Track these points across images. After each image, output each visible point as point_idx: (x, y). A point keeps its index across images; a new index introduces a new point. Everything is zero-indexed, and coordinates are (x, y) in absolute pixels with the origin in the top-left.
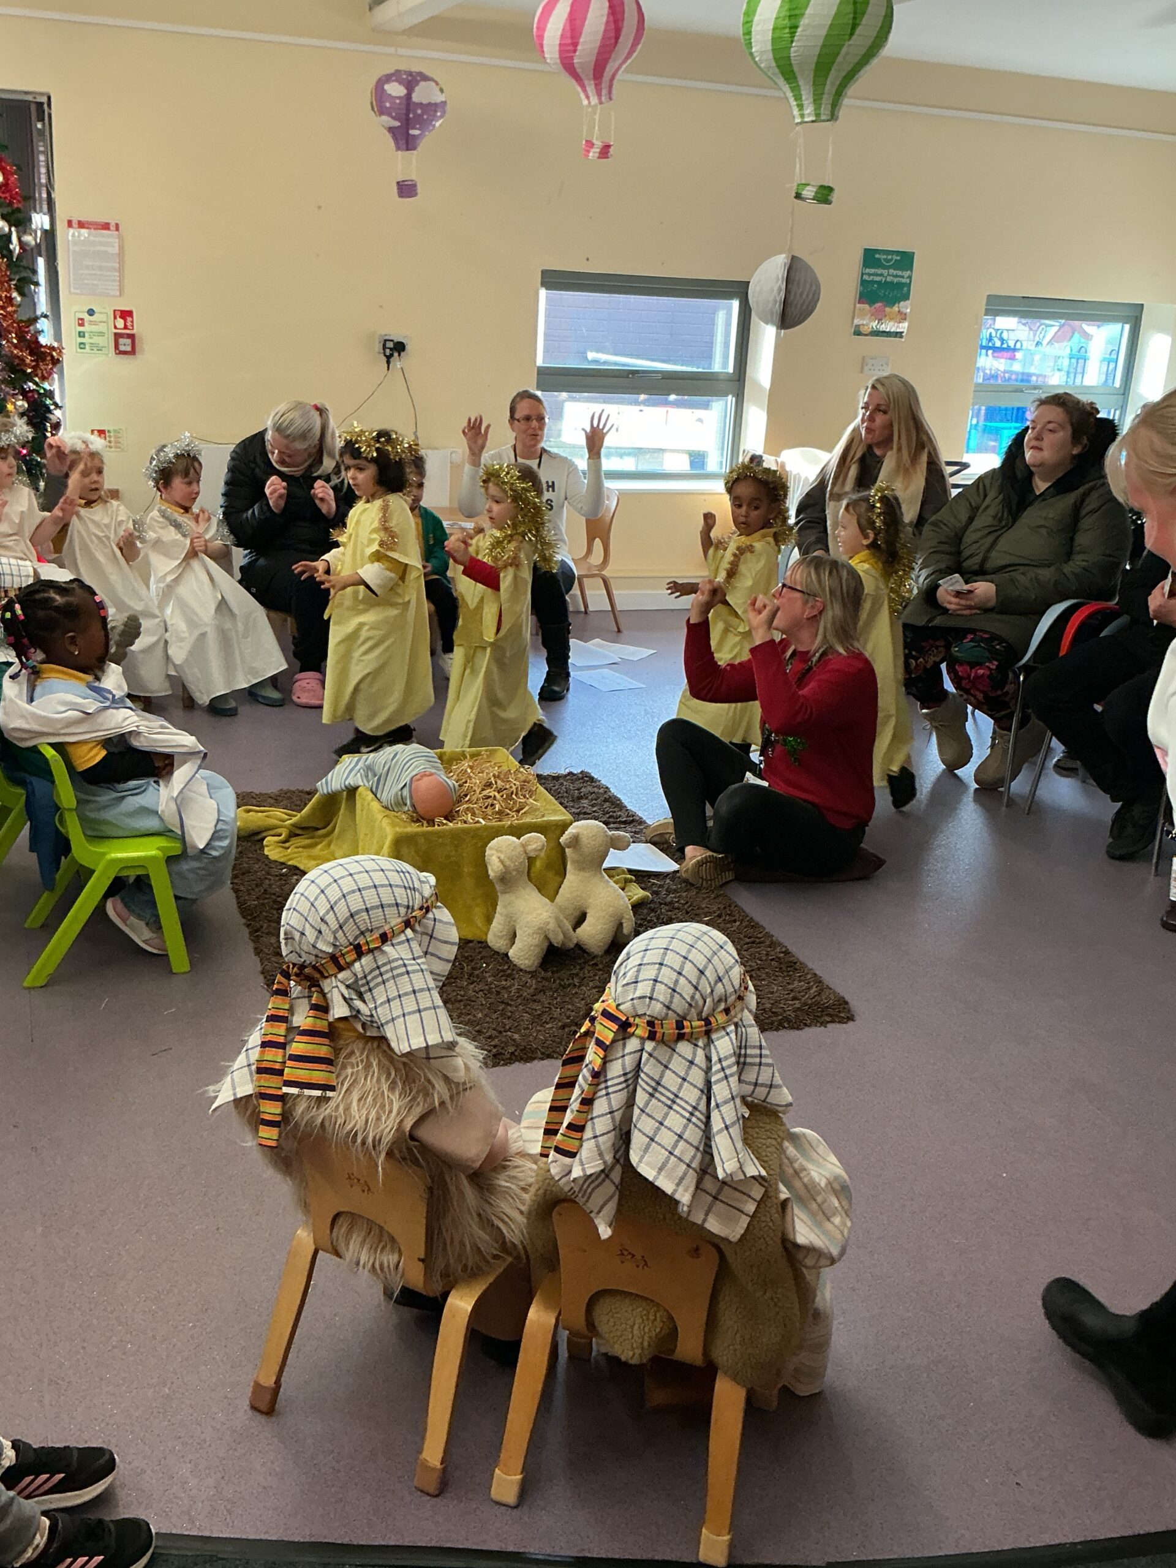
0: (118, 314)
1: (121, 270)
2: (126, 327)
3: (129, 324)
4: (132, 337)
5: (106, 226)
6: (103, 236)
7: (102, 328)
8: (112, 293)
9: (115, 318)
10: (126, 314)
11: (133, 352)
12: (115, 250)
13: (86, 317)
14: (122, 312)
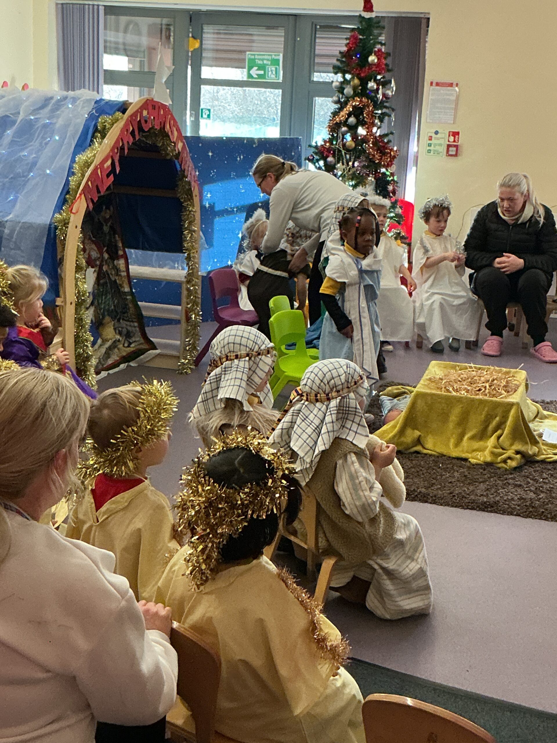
0: (451, 134)
1: (456, 109)
2: (454, 141)
3: (456, 139)
4: (457, 146)
5: (451, 85)
6: (449, 90)
7: (442, 141)
8: (449, 122)
9: (449, 136)
10: (456, 134)
11: (456, 155)
12: (454, 98)
13: (434, 135)
14: (453, 132)
